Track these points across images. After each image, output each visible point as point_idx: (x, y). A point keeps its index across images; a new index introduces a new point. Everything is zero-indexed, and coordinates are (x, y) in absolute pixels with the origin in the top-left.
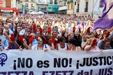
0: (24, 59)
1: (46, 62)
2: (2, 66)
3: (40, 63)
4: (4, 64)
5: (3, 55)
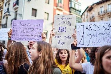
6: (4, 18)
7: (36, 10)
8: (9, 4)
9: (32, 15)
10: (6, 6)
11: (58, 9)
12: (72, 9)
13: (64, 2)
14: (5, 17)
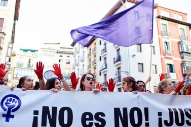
0: (54, 109)
1: (100, 116)
2: (7, 120)
3: (87, 117)
4: (13, 116)
5: (13, 98)
6: (100, 74)
7: (142, 64)
8: (105, 58)
9: (139, 71)
10: (100, 60)
11: (167, 58)
12: (184, 54)
13: (172, 47)
14: (103, 74)
